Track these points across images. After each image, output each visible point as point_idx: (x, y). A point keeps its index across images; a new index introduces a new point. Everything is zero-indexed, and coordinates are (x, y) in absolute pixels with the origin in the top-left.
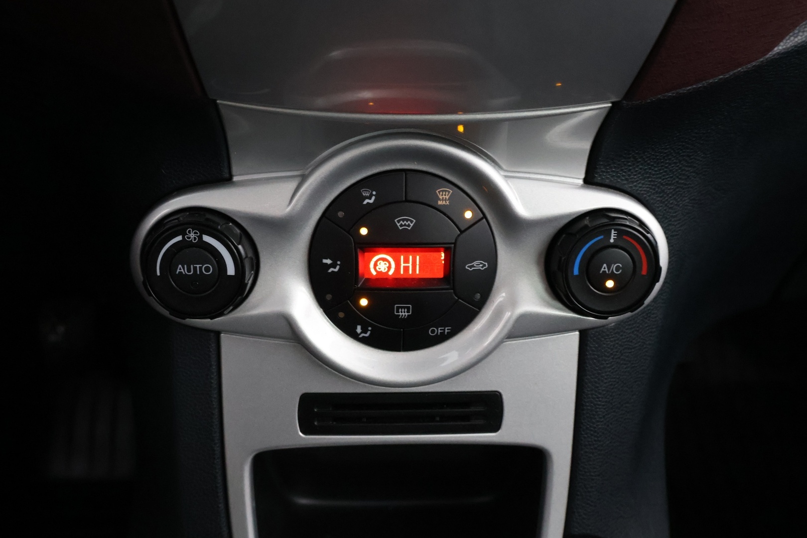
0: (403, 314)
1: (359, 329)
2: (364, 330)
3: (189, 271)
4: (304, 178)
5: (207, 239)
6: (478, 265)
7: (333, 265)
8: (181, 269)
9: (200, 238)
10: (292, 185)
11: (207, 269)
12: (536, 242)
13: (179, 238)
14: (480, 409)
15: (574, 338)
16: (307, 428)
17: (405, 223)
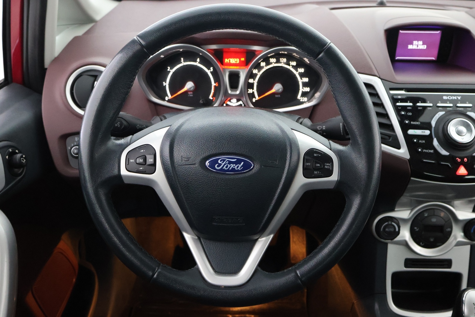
0: (432, 240)
1: (421, 243)
2: (422, 244)
3: (389, 230)
4: (412, 210)
5: (393, 223)
6: (449, 230)
7: (417, 229)
8: (387, 230)
9: (391, 223)
10: (409, 212)
11: (392, 230)
12: (462, 225)
13: (387, 223)
14: (446, 263)
15: (469, 247)
16: (406, 267)
17: (434, 220)
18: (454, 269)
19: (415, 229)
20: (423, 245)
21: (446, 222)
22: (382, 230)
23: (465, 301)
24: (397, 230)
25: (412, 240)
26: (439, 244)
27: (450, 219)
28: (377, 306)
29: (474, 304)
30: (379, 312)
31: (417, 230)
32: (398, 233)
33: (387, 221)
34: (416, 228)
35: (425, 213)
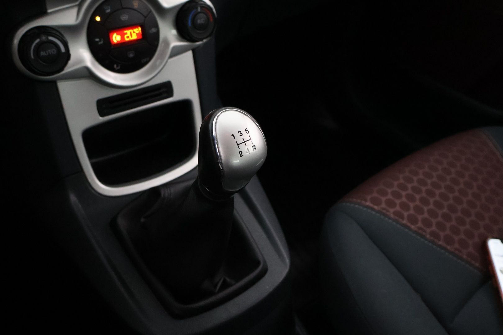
0: (131, 55)
1: (115, 66)
2: (117, 66)
3: (46, 53)
4: (80, 6)
5: (51, 38)
6: (154, 30)
7: (100, 41)
8: (43, 53)
9: (47, 38)
10: (75, 11)
11: (53, 51)
12: (171, 18)
13: (38, 41)
14: (164, 90)
15: (190, 54)
16: (102, 114)
17: (125, 17)
18: (178, 95)
19: (98, 42)
20: (119, 68)
21: (145, 17)
22: (32, 57)
23: (216, 136)
24: (63, 50)
25: (97, 64)
26: (145, 60)
27: (151, 11)
28: (73, 198)
29: (233, 135)
30: (80, 206)
31: (101, 43)
32: (67, 56)
33: (38, 36)
34: (97, 40)
35: (106, 8)
